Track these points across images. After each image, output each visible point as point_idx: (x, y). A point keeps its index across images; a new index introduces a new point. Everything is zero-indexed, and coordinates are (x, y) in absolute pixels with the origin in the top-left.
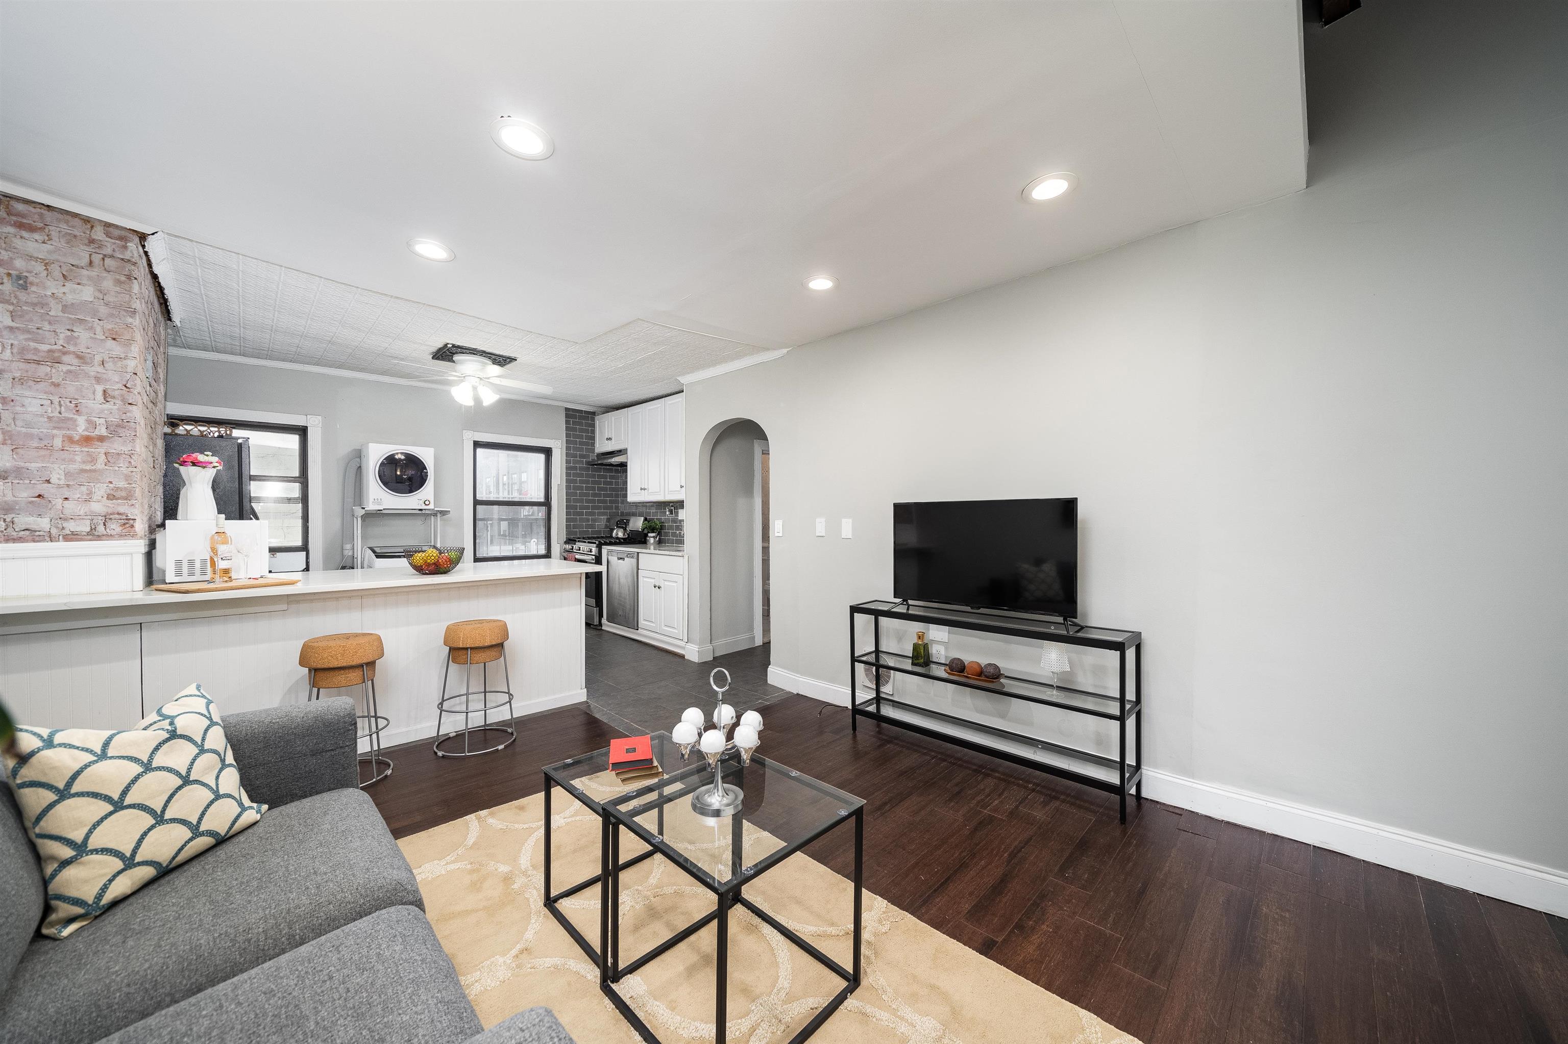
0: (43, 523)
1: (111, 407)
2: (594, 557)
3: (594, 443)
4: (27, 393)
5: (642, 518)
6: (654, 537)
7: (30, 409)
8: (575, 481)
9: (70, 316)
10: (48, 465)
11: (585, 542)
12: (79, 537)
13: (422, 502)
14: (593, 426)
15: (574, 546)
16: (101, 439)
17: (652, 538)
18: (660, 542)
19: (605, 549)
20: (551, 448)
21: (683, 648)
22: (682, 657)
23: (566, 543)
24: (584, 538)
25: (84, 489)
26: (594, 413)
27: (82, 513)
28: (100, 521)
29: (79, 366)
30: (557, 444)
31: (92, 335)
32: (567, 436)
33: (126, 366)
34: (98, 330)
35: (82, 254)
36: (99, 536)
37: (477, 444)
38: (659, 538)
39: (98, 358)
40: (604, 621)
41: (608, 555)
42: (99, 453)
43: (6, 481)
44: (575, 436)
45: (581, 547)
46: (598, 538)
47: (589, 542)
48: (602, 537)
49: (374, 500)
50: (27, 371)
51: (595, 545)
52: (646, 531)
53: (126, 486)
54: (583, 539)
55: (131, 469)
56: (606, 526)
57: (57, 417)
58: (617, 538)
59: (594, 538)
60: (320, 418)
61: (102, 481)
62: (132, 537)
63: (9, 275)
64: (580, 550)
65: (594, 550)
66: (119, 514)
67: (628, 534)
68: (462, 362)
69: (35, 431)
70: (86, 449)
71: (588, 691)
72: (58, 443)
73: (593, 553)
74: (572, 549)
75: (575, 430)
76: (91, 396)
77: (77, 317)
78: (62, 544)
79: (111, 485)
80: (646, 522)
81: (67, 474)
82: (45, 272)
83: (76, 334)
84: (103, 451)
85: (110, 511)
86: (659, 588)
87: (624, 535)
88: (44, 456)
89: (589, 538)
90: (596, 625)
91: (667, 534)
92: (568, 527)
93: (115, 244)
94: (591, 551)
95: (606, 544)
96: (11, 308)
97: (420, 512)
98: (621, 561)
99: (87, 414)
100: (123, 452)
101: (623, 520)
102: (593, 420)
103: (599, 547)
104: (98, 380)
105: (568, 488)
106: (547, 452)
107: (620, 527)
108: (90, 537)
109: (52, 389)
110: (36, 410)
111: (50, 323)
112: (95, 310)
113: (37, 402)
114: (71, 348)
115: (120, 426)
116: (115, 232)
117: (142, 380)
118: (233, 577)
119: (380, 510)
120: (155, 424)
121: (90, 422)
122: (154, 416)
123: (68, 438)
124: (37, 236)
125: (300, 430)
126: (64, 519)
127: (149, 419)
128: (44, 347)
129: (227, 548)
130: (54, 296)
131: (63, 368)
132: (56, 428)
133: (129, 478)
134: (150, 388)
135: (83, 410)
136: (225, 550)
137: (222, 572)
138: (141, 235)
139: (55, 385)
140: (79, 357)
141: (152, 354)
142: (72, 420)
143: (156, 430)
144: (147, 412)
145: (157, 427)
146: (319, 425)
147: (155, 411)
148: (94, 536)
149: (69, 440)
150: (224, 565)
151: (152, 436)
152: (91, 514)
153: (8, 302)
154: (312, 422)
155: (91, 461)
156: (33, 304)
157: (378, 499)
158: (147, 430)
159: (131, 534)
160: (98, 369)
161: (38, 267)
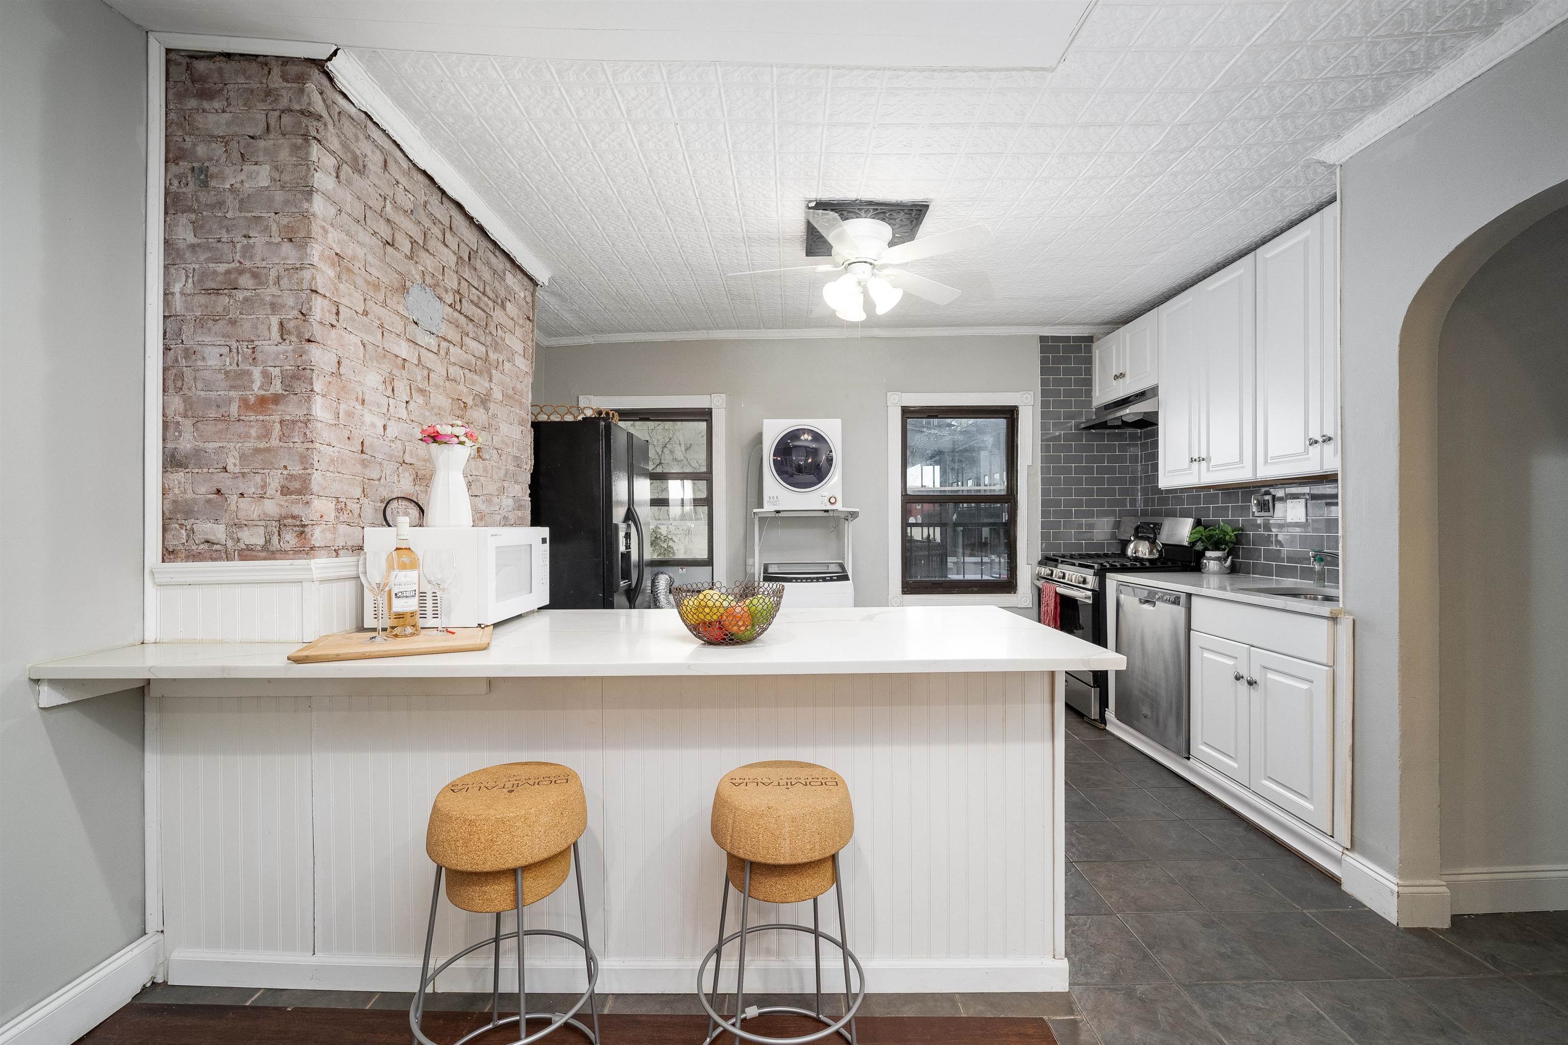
0: (218, 532)
1: (286, 348)
2: (1090, 593)
3: (1091, 391)
4: (207, 339)
5: (1189, 522)
6: (1218, 559)
7: (209, 363)
8: (1057, 460)
9: (246, 214)
10: (224, 444)
11: (1074, 565)
12: (254, 553)
13: (826, 499)
14: (1089, 361)
15: (1055, 570)
16: (276, 399)
17: (1212, 561)
18: (1234, 570)
19: (1113, 580)
20: (1016, 407)
21: (1338, 861)
22: (1335, 881)
23: (1040, 563)
24: (1072, 557)
25: (258, 478)
26: (1090, 339)
27: (255, 516)
28: (274, 529)
29: (255, 290)
30: (1026, 398)
31: (268, 239)
32: (1044, 382)
33: (301, 281)
34: (274, 228)
35: (258, 116)
36: (273, 553)
37: (907, 413)
38: (1233, 562)
39: (273, 274)
40: (1110, 714)
41: (1119, 591)
42: (274, 422)
43: (187, 470)
44: (1057, 382)
45: (1067, 573)
46: (1098, 556)
47: (1081, 565)
48: (1106, 555)
49: (770, 498)
50: (207, 307)
51: (1092, 571)
52: (1199, 547)
53: (301, 472)
54: (1070, 559)
55: (307, 445)
56: (1114, 536)
57: (234, 370)
58: (1137, 559)
59: (1090, 556)
60: (723, 396)
61: (276, 466)
62: (307, 554)
63: (193, 169)
64: (1064, 577)
65: (1092, 581)
66: (293, 517)
67: (1160, 552)
69: (213, 395)
70: (261, 418)
71: (1072, 964)
72: (234, 409)
73: (1089, 586)
74: (1052, 574)
75: (1056, 371)
76: (266, 333)
77: (254, 214)
78: (237, 564)
79: (285, 472)
80: (1201, 528)
81: (243, 457)
82: (225, 155)
83: (252, 241)
84: (277, 418)
85: (284, 512)
86: (1251, 683)
87: (1151, 552)
88: (221, 431)
89: (1081, 557)
90: (1094, 720)
91: (1250, 554)
92: (1044, 536)
93: (290, 89)
94: (1084, 582)
95: (1115, 569)
96: (193, 216)
97: (826, 514)
98: (1146, 607)
99: (263, 362)
100: (297, 419)
101: (1149, 524)
102: (1089, 350)
103: (1101, 575)
104: (274, 307)
105: (1044, 470)
106: (1010, 414)
107: (1142, 538)
108: (264, 554)
109: (229, 329)
110: (215, 363)
111: (228, 231)
112: (271, 200)
113: (216, 351)
114: (248, 264)
115: (295, 377)
116: (293, 70)
117: (366, 313)
118: (421, 623)
119: (778, 512)
120: (484, 401)
121: (266, 375)
122: (477, 388)
123: (244, 402)
124: (217, 104)
125: (705, 415)
126: (239, 526)
127: (437, 386)
128: (222, 268)
129: (412, 575)
130: (232, 189)
131: (240, 295)
132: (233, 388)
133: (305, 460)
134: (444, 344)
135: (260, 357)
136: (406, 580)
137: (400, 616)
138: (320, 65)
139: (233, 322)
140: (255, 276)
141: (449, 300)
142: (249, 373)
143: (487, 409)
144: (419, 374)
145: (492, 405)
146: (724, 405)
147: (481, 385)
148: (268, 552)
149: (245, 404)
150: (399, 606)
151: (459, 412)
152: (265, 518)
153: (190, 210)
154: (717, 403)
155: (266, 435)
156: (212, 207)
157: (773, 497)
158: (420, 400)
159: (306, 550)
160: (274, 290)
161: (218, 150)
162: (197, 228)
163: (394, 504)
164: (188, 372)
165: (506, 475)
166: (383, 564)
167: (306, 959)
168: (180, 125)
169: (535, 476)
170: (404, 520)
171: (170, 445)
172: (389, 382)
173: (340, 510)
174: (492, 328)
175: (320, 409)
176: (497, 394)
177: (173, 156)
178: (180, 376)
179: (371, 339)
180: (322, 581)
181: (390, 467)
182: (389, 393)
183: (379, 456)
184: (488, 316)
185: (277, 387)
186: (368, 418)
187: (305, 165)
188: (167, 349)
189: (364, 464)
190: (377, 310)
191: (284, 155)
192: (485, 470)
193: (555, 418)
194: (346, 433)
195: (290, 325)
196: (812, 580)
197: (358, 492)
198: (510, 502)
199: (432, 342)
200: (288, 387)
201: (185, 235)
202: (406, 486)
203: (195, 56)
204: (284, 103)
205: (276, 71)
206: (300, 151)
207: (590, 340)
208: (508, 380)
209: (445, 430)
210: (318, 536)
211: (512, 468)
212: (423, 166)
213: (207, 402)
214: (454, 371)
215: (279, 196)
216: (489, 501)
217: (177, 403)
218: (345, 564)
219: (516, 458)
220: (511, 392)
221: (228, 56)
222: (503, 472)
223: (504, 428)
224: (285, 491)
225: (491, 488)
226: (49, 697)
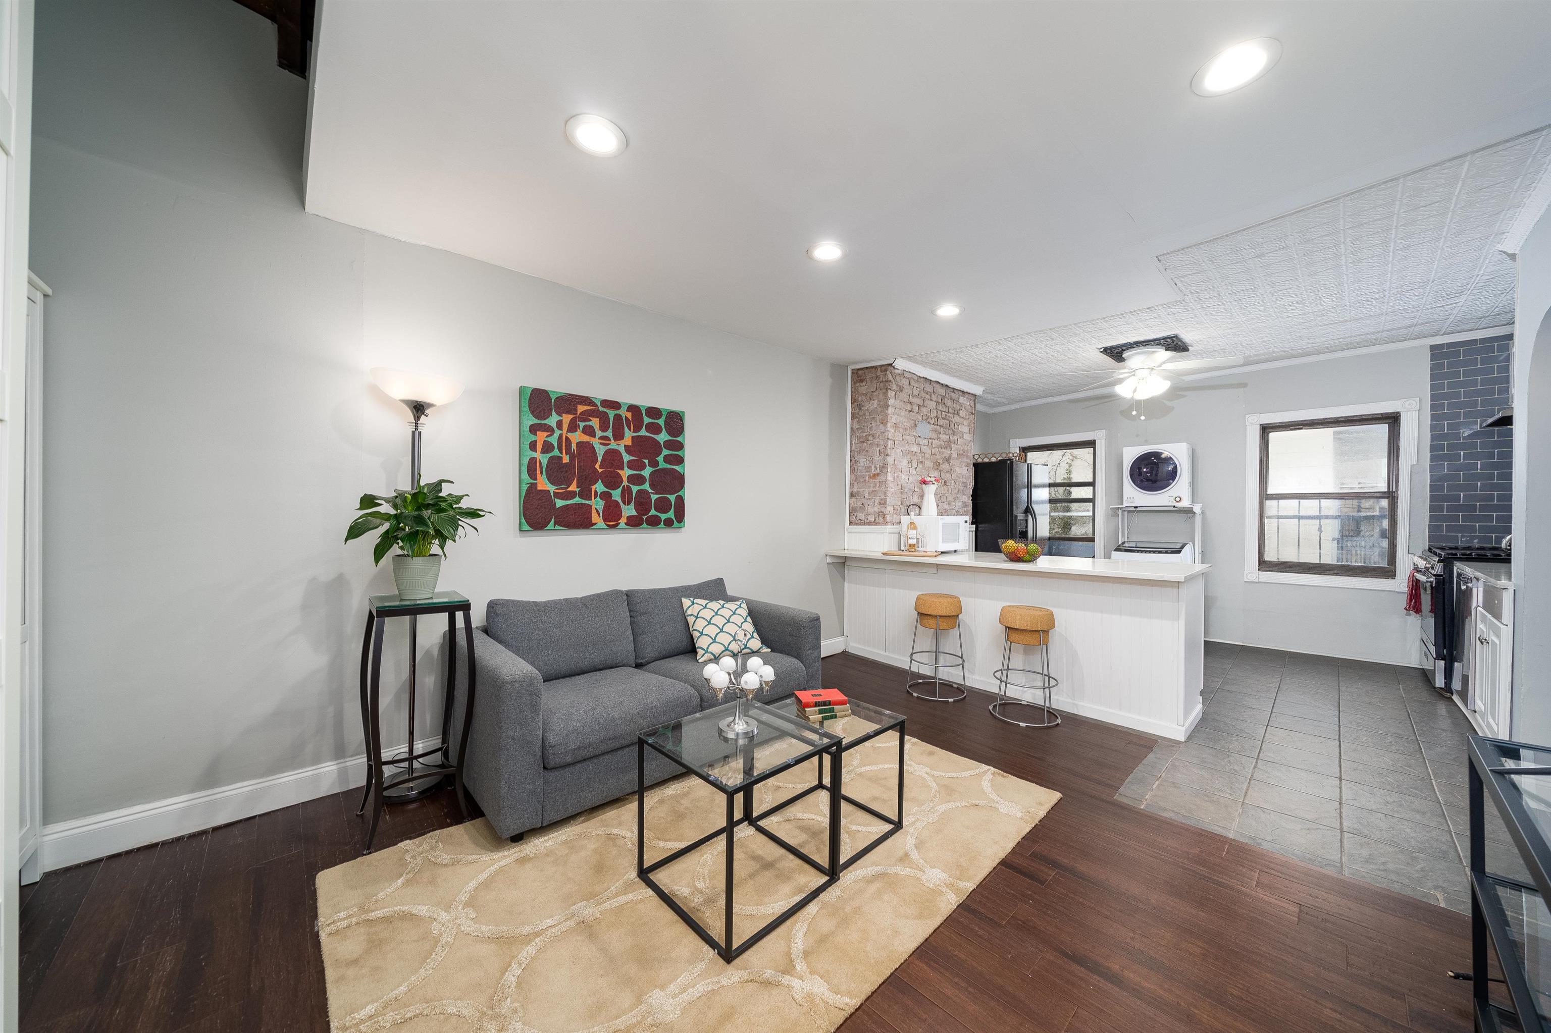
0: (862, 516)
1: (881, 458)
2: (1434, 578)
4: (861, 457)
8: (1453, 457)
9: (871, 417)
10: (865, 489)
13: (1173, 499)
16: (878, 475)
20: (1398, 413)
25: (873, 500)
27: (872, 511)
28: (877, 516)
29: (873, 440)
30: (1410, 405)
31: (876, 424)
32: (1435, 388)
33: (885, 435)
34: (878, 420)
35: (875, 385)
37: (1267, 428)
39: (878, 434)
42: (878, 482)
43: (855, 498)
44: (1452, 385)
49: (1126, 498)
50: (861, 447)
51: (1437, 558)
53: (884, 497)
55: (886, 488)
57: (867, 466)
60: (1105, 428)
61: (878, 496)
63: (858, 404)
65: (1437, 567)
66: (882, 512)
68: (1129, 357)
69: (862, 474)
70: (874, 480)
72: (867, 478)
73: (1435, 572)
75: (1453, 375)
76: (876, 454)
77: (873, 416)
78: (867, 527)
79: (880, 498)
81: (869, 493)
82: (866, 399)
83: (872, 425)
84: (878, 480)
85: (879, 510)
86: (1486, 643)
88: (864, 485)
92: (1433, 529)
93: (883, 374)
94: (1432, 567)
95: (1460, 558)
97: (1172, 509)
99: (875, 463)
100: (883, 480)
103: (1447, 562)
104: (878, 445)
105: (1435, 468)
106: (1391, 419)
109: (866, 453)
110: (863, 464)
111: (866, 423)
112: (877, 411)
113: (862, 461)
114: (871, 433)
115: (883, 467)
116: (883, 368)
117: (903, 440)
118: (917, 549)
119: (1136, 507)
120: (948, 460)
121: (875, 467)
122: (945, 455)
123: (870, 475)
124: (864, 384)
125: (1091, 444)
126: (868, 515)
127: (927, 459)
128: (864, 435)
129: (915, 532)
130: (867, 410)
131: (869, 442)
132: (867, 471)
133: (885, 494)
134: (930, 441)
135: (874, 461)
136: (913, 533)
137: (910, 545)
138: (891, 365)
139: (867, 451)
140: (873, 436)
141: (933, 422)
142: (871, 467)
143: (949, 463)
144: (920, 456)
145: (951, 461)
146: (1105, 437)
147: (947, 452)
148: (875, 523)
149: (870, 477)
150: (911, 542)
151: (937, 467)
152: (875, 512)
153: (857, 417)
154: (1100, 437)
155: (875, 486)
156: (862, 416)
157: (1130, 498)
158: (921, 466)
159: (885, 523)
160: (878, 440)
161: (864, 397)
162: (859, 423)
163: (911, 507)
164: (856, 467)
165: (958, 492)
166: (906, 527)
167: (882, 652)
168: (855, 392)
169: (975, 491)
170: (914, 511)
171: (851, 490)
172: (910, 462)
173: (894, 510)
174: (952, 426)
175: (890, 478)
176: (954, 455)
177: (854, 401)
178: (854, 469)
179: (904, 448)
180: (889, 533)
181: (909, 494)
182: (910, 466)
183: (906, 490)
184: (950, 421)
185: (878, 471)
186: (903, 477)
187: (887, 398)
188: (851, 461)
189: (902, 493)
190: (906, 437)
191: (881, 396)
192: (948, 491)
193: (986, 460)
194: (896, 483)
195: (882, 451)
196: (1150, 552)
197: (899, 503)
198: (960, 504)
199: (926, 442)
200: (881, 471)
201: (856, 426)
202: (915, 500)
203: (859, 370)
204: (881, 379)
205: (879, 369)
206: (885, 394)
207: (1017, 406)
208: (960, 447)
209: (928, 479)
210: (888, 518)
211: (961, 488)
212: (922, 376)
213: (861, 476)
214: (935, 451)
215: (879, 410)
216: (949, 504)
217: (853, 476)
218: (895, 528)
219: (964, 483)
220: (961, 452)
221: (867, 368)
222: (957, 490)
223: (958, 470)
224: (880, 504)
225: (951, 498)
226: (829, 560)
